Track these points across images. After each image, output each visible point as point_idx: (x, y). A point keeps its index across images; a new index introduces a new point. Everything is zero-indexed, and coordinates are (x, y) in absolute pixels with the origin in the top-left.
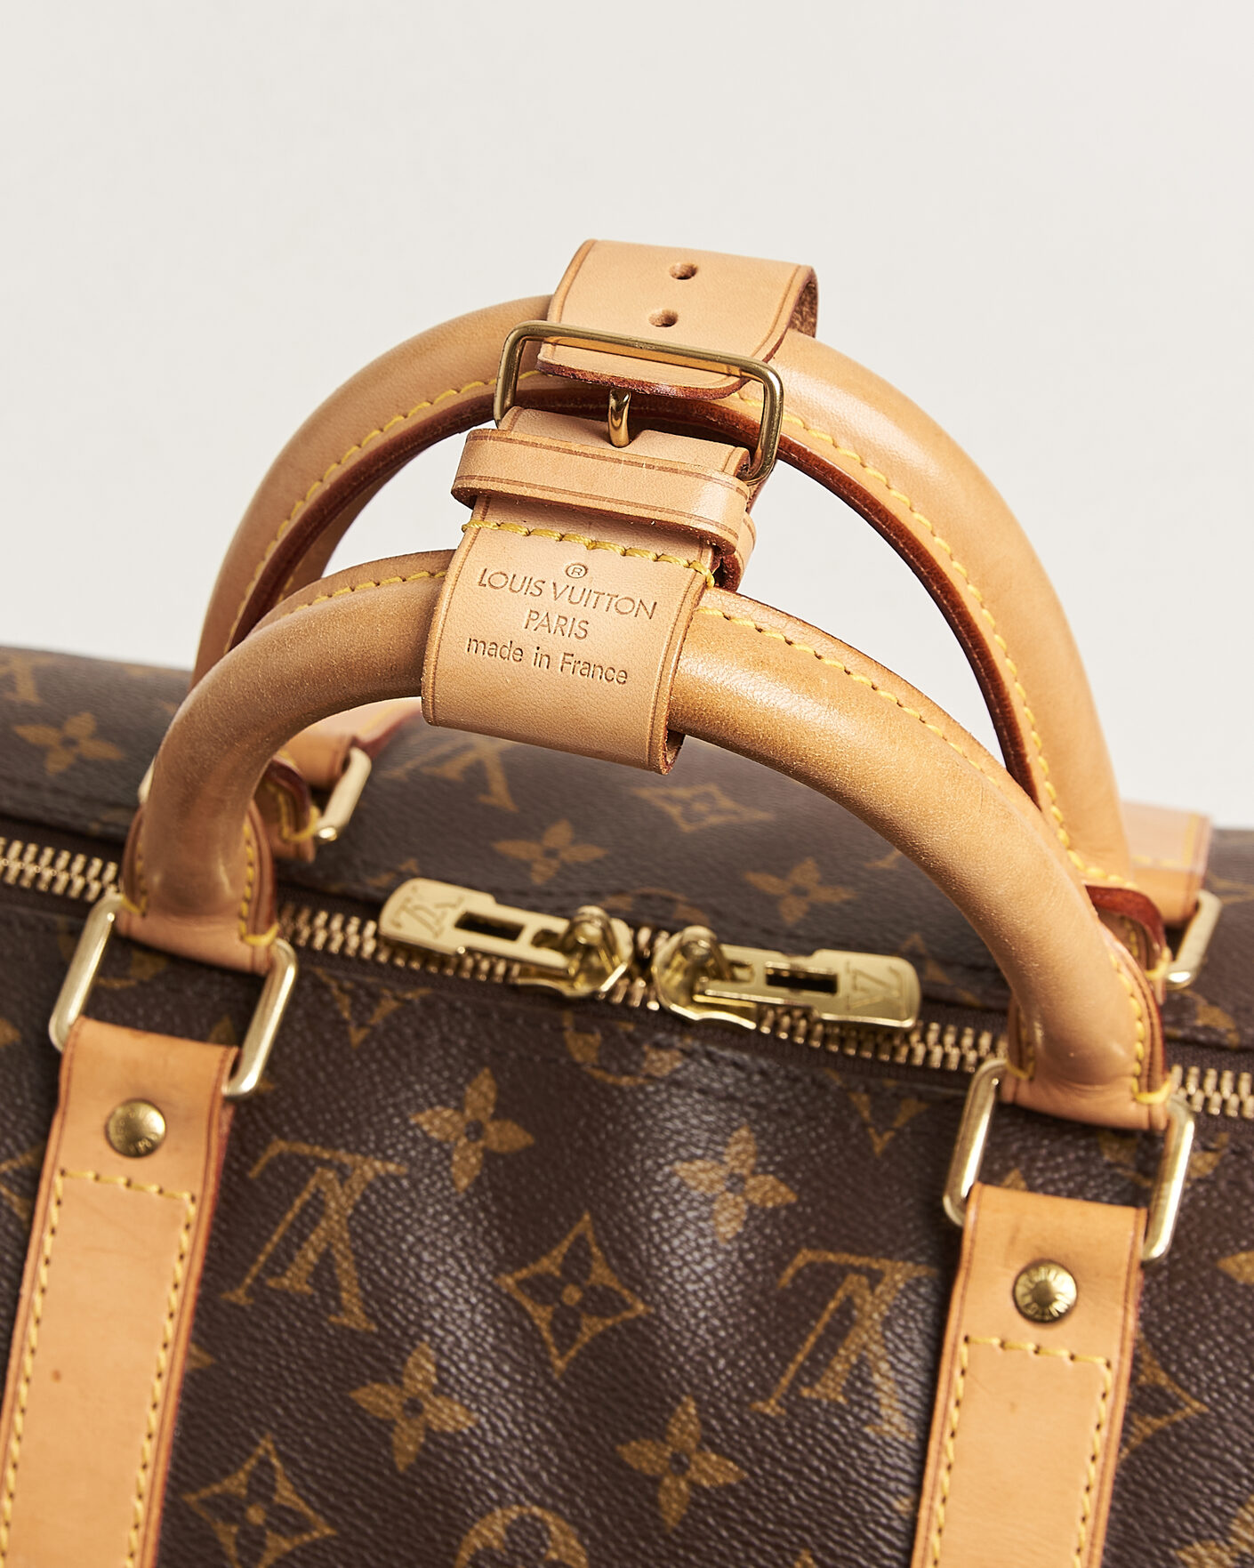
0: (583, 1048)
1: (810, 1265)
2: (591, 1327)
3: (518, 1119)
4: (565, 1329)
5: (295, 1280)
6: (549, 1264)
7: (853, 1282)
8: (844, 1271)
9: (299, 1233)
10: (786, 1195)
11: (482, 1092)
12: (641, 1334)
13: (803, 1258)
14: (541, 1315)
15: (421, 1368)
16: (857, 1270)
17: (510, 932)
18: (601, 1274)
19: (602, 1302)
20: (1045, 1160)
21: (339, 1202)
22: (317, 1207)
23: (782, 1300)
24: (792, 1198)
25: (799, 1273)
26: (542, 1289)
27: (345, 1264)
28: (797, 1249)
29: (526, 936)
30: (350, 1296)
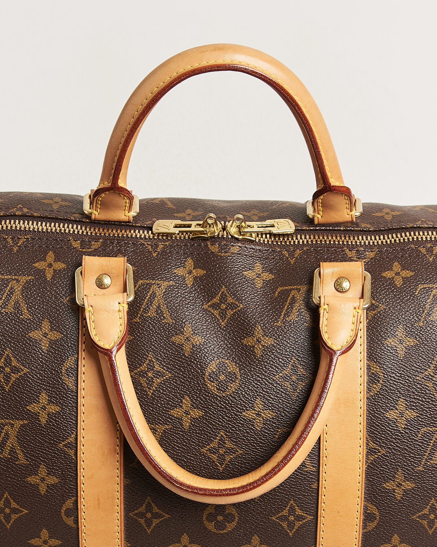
0: (214, 248)
1: (281, 290)
2: (230, 313)
3: (200, 268)
4: (223, 314)
5: (152, 313)
6: (216, 300)
7: (293, 293)
8: (291, 290)
9: (151, 302)
10: (271, 276)
11: (190, 262)
12: (243, 312)
13: (279, 289)
14: (216, 313)
15: (188, 330)
16: (294, 289)
17: (189, 226)
18: (230, 300)
19: (232, 306)
20: (334, 258)
21: (160, 292)
22: (154, 295)
23: (276, 299)
24: (273, 277)
25: (279, 293)
26: (215, 306)
27: (164, 308)
28: (278, 288)
29: (193, 226)
30: (167, 314)
